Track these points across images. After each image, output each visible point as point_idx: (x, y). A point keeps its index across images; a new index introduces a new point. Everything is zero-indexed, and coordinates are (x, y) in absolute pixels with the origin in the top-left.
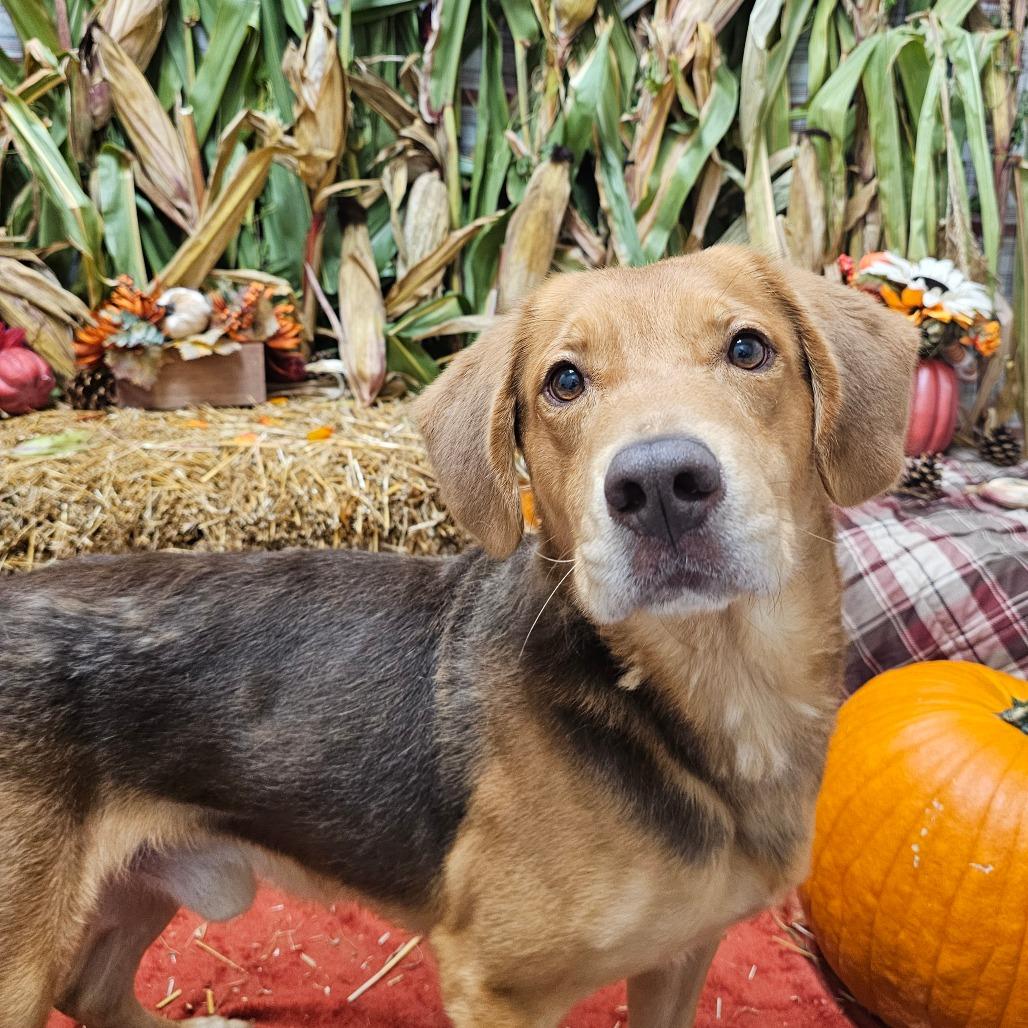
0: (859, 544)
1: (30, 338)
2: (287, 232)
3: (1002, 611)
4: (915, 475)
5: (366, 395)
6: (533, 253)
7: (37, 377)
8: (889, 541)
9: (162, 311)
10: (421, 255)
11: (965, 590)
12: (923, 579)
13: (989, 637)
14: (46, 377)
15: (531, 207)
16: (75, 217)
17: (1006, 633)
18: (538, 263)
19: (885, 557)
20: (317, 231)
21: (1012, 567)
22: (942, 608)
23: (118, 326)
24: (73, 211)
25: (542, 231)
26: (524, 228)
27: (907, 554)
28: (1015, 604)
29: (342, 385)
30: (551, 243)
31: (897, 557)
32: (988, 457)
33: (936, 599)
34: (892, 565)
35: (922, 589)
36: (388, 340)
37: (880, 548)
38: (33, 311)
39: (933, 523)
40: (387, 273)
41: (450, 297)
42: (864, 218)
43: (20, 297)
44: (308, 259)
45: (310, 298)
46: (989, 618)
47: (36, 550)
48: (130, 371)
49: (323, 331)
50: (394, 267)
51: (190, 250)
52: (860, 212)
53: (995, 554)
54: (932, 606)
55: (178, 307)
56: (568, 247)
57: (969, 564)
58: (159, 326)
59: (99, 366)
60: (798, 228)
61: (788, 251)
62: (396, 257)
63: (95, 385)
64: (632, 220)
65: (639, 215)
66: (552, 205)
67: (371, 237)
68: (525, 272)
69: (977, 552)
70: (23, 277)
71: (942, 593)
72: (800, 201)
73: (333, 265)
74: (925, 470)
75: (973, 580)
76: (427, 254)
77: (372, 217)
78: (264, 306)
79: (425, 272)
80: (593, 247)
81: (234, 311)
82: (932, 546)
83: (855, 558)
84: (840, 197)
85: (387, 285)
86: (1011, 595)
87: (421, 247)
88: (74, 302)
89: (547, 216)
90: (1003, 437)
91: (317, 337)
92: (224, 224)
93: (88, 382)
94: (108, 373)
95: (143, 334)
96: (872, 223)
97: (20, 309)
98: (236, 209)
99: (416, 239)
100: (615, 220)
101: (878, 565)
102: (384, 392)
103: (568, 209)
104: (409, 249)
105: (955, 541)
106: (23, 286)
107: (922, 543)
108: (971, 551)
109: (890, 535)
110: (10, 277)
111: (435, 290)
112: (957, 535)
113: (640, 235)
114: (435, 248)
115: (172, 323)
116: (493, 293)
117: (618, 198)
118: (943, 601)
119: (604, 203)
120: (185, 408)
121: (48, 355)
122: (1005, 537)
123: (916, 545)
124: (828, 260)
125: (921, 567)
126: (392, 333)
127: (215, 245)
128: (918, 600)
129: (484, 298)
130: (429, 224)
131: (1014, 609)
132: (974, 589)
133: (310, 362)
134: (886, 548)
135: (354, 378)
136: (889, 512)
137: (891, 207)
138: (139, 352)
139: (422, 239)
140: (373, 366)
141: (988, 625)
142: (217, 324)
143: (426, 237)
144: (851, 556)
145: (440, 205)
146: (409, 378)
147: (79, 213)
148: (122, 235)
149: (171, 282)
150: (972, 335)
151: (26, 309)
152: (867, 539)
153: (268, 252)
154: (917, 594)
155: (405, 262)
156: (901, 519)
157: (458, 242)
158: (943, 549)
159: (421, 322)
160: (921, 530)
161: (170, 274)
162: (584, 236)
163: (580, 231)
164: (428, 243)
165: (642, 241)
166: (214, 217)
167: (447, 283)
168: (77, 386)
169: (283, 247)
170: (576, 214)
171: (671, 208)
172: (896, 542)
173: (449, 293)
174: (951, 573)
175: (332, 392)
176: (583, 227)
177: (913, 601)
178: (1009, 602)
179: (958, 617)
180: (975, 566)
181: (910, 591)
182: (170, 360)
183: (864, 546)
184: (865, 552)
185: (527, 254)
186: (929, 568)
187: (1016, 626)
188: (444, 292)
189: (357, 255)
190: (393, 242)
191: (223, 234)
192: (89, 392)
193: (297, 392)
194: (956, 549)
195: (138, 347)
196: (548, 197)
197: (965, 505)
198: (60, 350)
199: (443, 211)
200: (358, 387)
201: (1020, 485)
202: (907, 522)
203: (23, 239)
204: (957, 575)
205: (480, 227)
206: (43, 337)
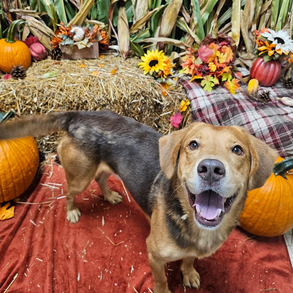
0: (244, 117)
1: (40, 39)
2: (103, 8)
3: (276, 137)
4: (263, 96)
5: (124, 57)
6: (171, 20)
7: (43, 51)
8: (252, 116)
9: (73, 34)
10: (140, 18)
11: (268, 131)
12: (258, 127)
13: (271, 143)
14: (45, 51)
15: (171, 6)
16: (49, 8)
17: (275, 142)
18: (172, 23)
19: (250, 121)
20: (112, 9)
21: (281, 127)
22: (261, 135)
23: (62, 39)
24: (48, 6)
25: (174, 14)
26: (169, 12)
27: (256, 121)
28: (279, 136)
29: (118, 52)
30: (176, 16)
31: (253, 121)
32: (285, 86)
33: (260, 133)
34: (252, 123)
35: (258, 130)
36: (130, 42)
37: (250, 118)
38: (40, 32)
39: (265, 112)
40: (130, 21)
41: (147, 30)
42: (266, 11)
43: (36, 28)
44: (109, 17)
45: (110, 28)
46: (272, 139)
47: (50, 104)
48: (66, 50)
49: (113, 36)
50: (132, 20)
51: (79, 15)
52: (265, 10)
53: (277, 123)
54: (259, 134)
55: (77, 33)
56: (180, 17)
57: (270, 125)
58: (72, 38)
59: (57, 48)
60: (246, 14)
61: (242, 20)
62: (133, 16)
63: (57, 53)
64: (199, 9)
65: (201, 8)
66: (177, 7)
67: (126, 10)
68: (168, 25)
69: (273, 122)
70: (36, 23)
71: (262, 131)
72: (248, 6)
73: (116, 18)
74: (266, 95)
75: (270, 129)
76: (141, 18)
77: (127, 4)
78: (98, 33)
79: (141, 22)
80: (188, 18)
81: (91, 34)
82: (263, 119)
83: (243, 120)
84: (260, 5)
85: (130, 25)
86: (279, 134)
87: (140, 15)
88: (50, 30)
89: (175, 10)
90: (290, 82)
91: (112, 37)
92: (87, 8)
93: (55, 52)
94: (60, 50)
95: (69, 42)
96: (268, 13)
97: (36, 31)
98: (90, 4)
99: (139, 12)
100: (195, 10)
101: (248, 123)
102: (129, 56)
103: (182, 6)
104: (137, 16)
105: (268, 118)
106: (36, 25)
107: (260, 118)
108: (272, 121)
109: (253, 114)
110: (33, 23)
111: (143, 28)
112: (269, 116)
113: (201, 14)
114: (143, 16)
115: (75, 37)
116: (159, 28)
117: (196, 3)
118: (262, 133)
119: (192, 4)
120: (79, 59)
121: (45, 44)
122: (282, 116)
123: (259, 119)
124: (254, 23)
125: (259, 125)
126: (131, 41)
127: (85, 14)
128: (256, 132)
129: (156, 29)
130: (142, 8)
131: (279, 137)
132: (270, 131)
133: (110, 45)
134: (251, 118)
135: (121, 52)
136: (254, 107)
137: (274, 9)
138: (68, 46)
139: (140, 13)
140: (126, 49)
141: (271, 140)
142: (86, 37)
143: (141, 12)
144: (242, 120)
145: (146, 3)
146: (135, 52)
147: (49, 6)
148: (60, 9)
149: (74, 24)
150: (287, 58)
151: (38, 32)
152: (247, 116)
153: (98, 12)
154: (256, 131)
155: (135, 19)
156: (257, 109)
157: (150, 15)
158: (265, 120)
159: (139, 37)
160: (261, 114)
161: (74, 22)
162: (185, 14)
163: (184, 12)
164: (142, 14)
165: (201, 16)
166: (85, 6)
167: (146, 26)
168: (52, 54)
169: (102, 11)
170: (184, 8)
171: (211, 6)
172: (254, 117)
173: (147, 29)
174: (265, 127)
175: (116, 54)
176: (185, 12)
177: (255, 132)
178: (278, 136)
179: (265, 137)
180: (272, 126)
181: (255, 130)
182: (75, 48)
183: (246, 117)
184: (246, 119)
185: (169, 20)
186: (260, 125)
187: (278, 141)
188: (146, 28)
189: (123, 17)
190: (132, 12)
191: (87, 11)
192: (56, 55)
193: (107, 53)
194: (268, 121)
195: (67, 45)
196: (176, 4)
197: (274, 105)
198: (47, 43)
199: (146, 4)
200: (122, 54)
201: (290, 100)
202: (258, 111)
203: (35, 11)
204: (267, 128)
205: (156, 11)
206: (43, 39)
